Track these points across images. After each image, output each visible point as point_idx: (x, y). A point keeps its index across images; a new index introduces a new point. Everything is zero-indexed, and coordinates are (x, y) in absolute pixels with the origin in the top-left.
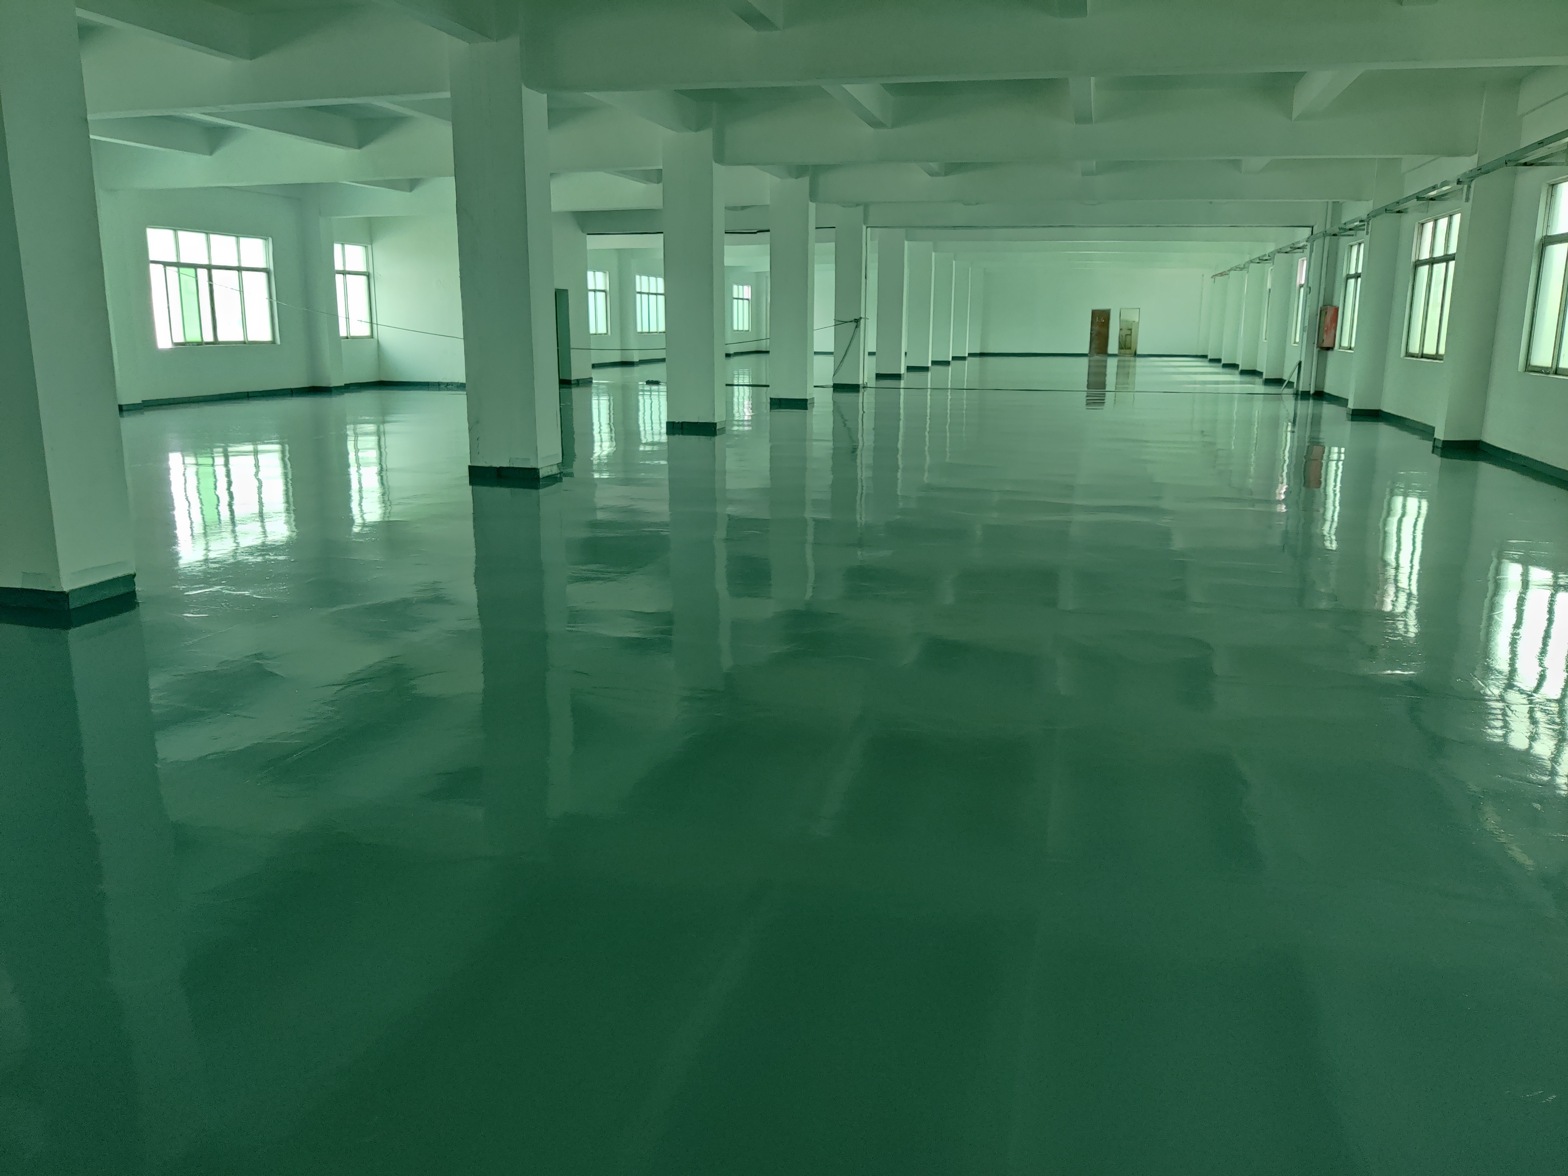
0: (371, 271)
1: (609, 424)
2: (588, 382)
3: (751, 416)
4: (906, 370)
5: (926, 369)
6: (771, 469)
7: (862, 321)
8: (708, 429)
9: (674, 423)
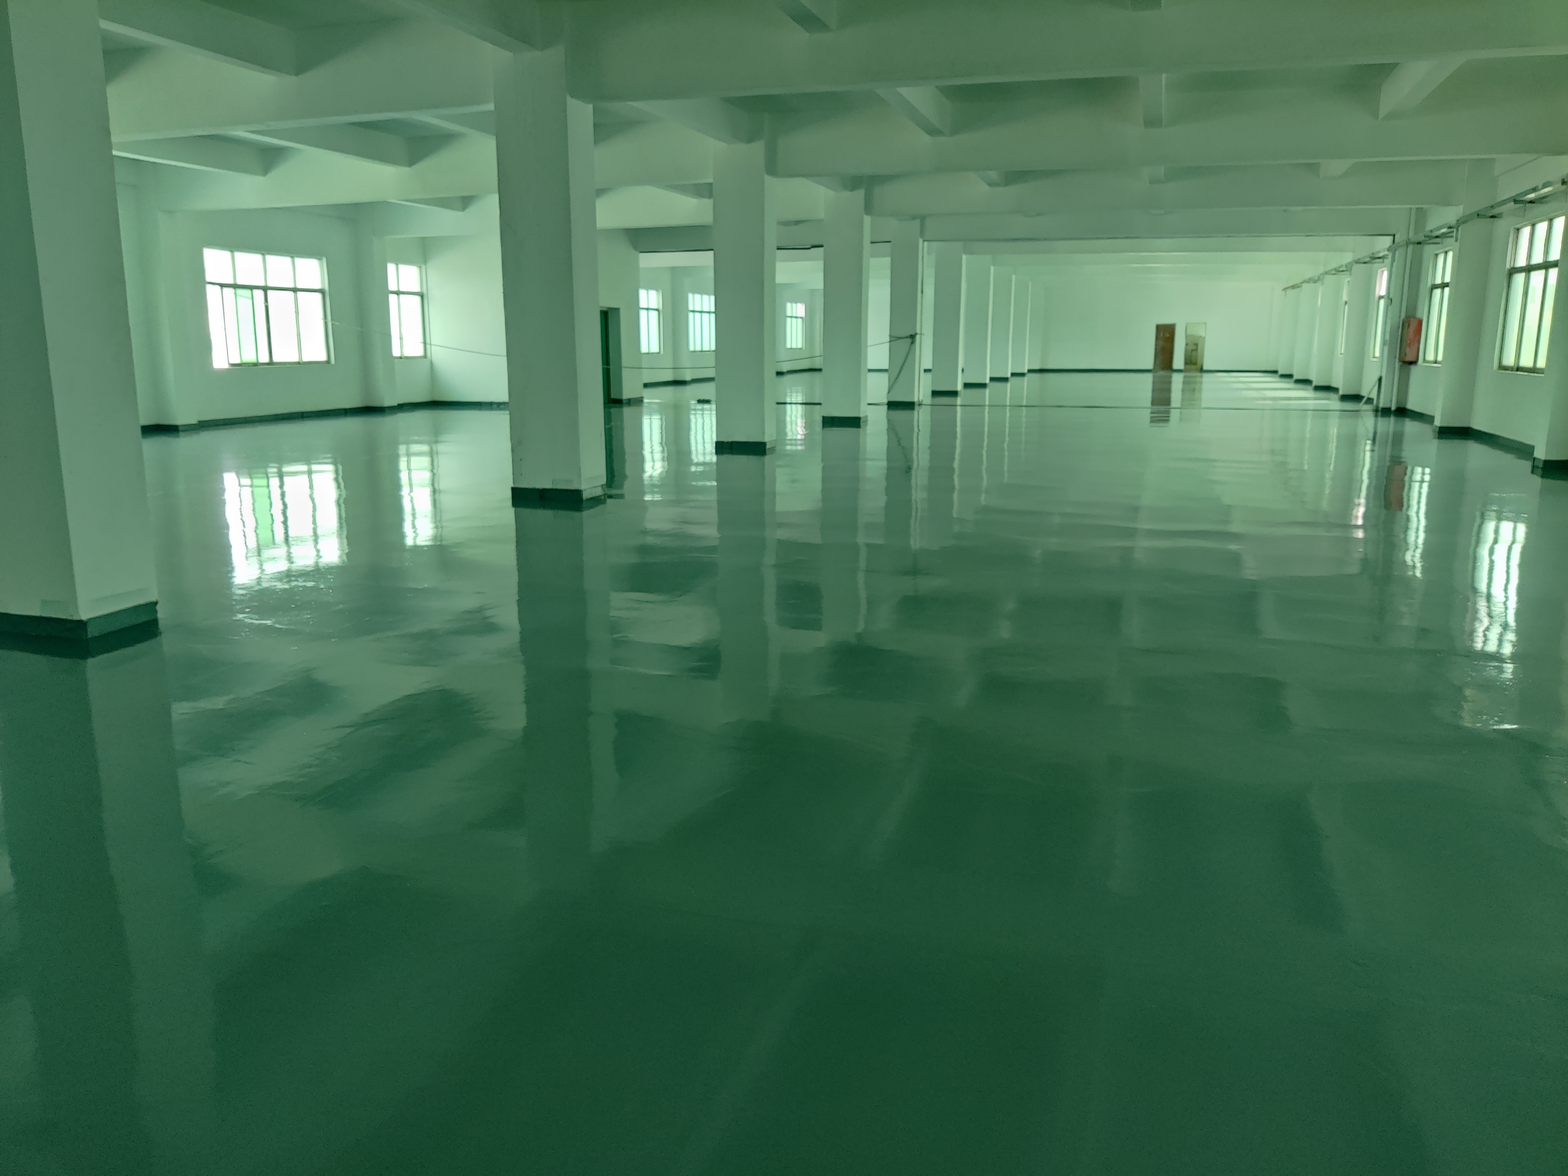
0: (425, 291)
1: (661, 443)
2: (639, 401)
3: (805, 435)
4: (963, 387)
5: (983, 386)
6: (824, 490)
7: (918, 337)
8: (757, 449)
9: (722, 442)
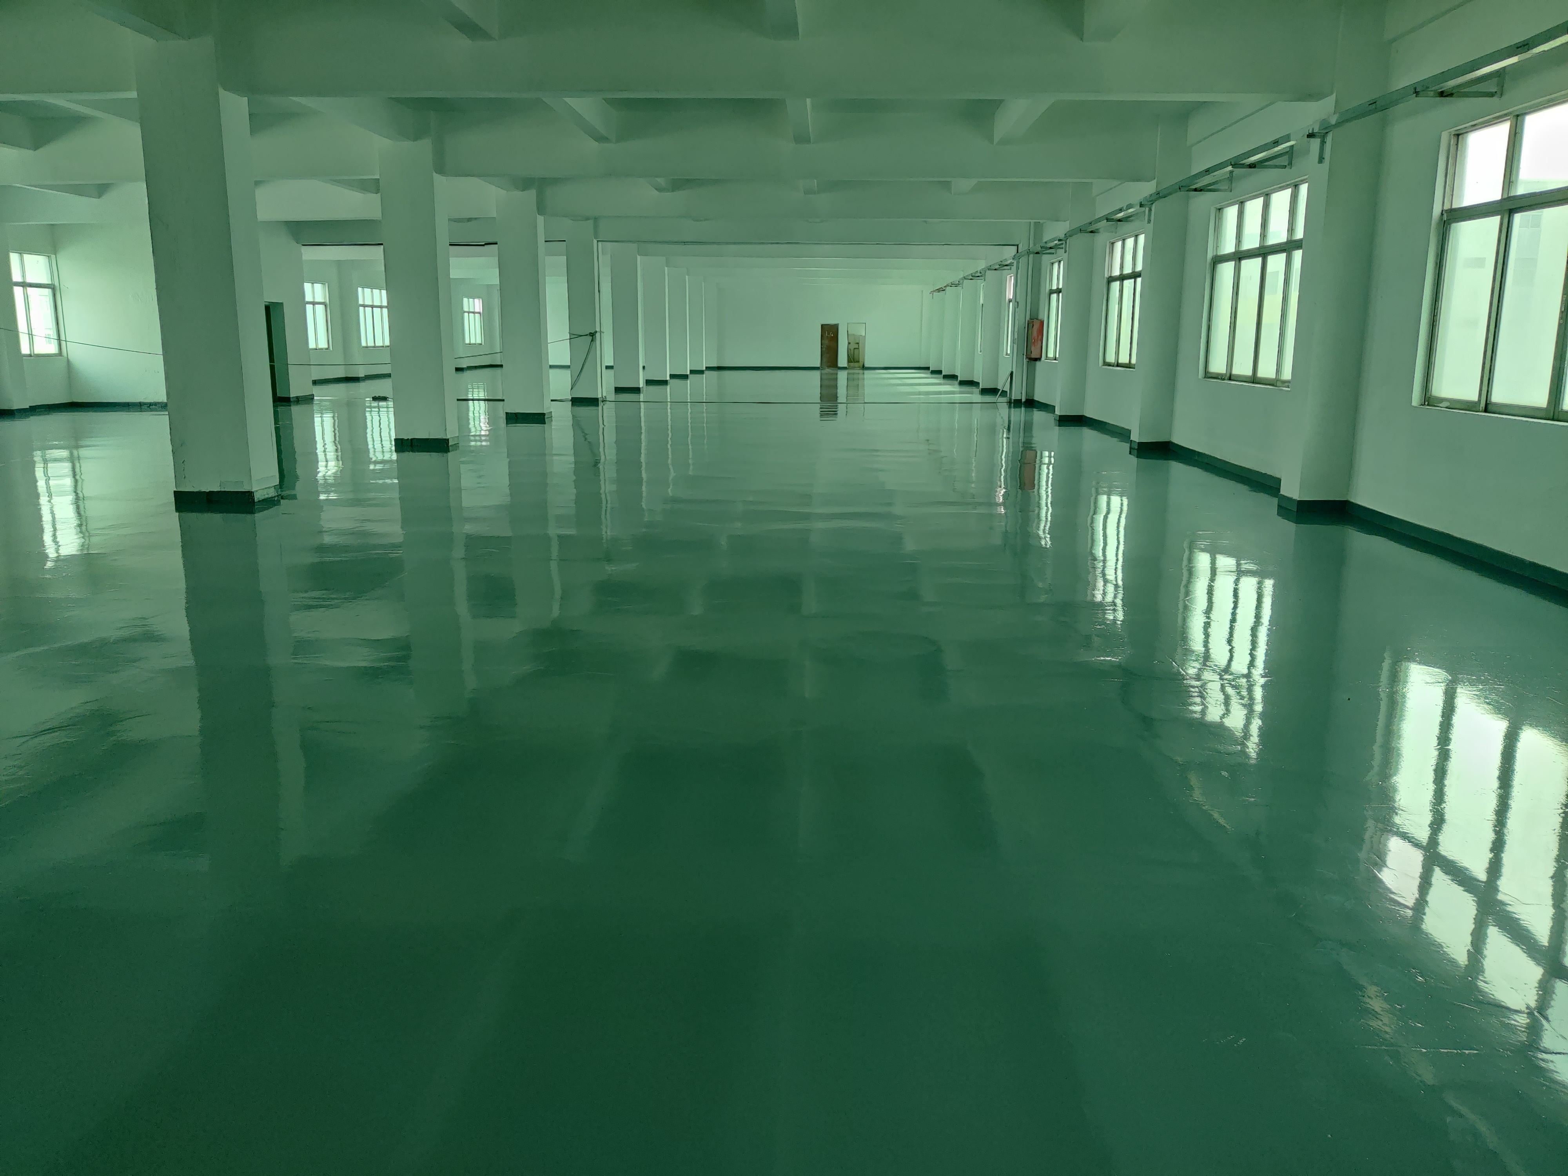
0: (57, 284)
1: (334, 442)
2: (309, 399)
3: (489, 430)
4: (645, 384)
5: (665, 383)
6: (511, 486)
7: (598, 335)
8: (440, 446)
9: (402, 439)
